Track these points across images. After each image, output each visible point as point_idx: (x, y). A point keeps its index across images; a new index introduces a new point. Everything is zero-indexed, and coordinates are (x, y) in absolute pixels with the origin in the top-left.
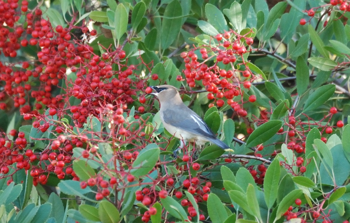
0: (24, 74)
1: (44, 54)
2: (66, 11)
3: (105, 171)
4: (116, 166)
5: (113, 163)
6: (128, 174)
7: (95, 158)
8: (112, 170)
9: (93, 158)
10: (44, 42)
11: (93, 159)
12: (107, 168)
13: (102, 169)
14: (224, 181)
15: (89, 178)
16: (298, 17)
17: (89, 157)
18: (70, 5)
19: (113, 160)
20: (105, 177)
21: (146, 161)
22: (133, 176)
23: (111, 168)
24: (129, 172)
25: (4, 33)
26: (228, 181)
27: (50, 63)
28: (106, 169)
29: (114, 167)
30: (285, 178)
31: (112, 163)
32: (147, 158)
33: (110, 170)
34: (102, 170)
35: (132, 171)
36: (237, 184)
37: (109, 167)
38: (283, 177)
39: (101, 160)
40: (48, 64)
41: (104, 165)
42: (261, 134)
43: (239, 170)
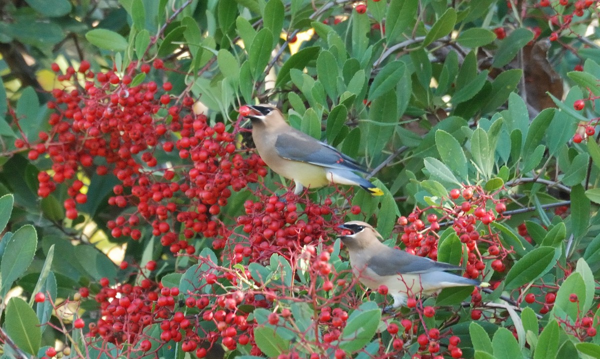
0: (167, 187)
1: (200, 173)
2: (229, 104)
3: (302, 344)
4: (317, 336)
5: (314, 332)
6: (336, 347)
7: (287, 324)
8: (312, 343)
9: (285, 323)
10: (198, 155)
11: (284, 326)
12: (305, 339)
13: (298, 340)
14: (476, 351)
15: (279, 354)
16: (571, 124)
17: (279, 323)
18: (235, 95)
19: (313, 328)
20: (302, 352)
21: (361, 330)
22: (344, 351)
23: (310, 340)
24: (337, 345)
25: (136, 136)
26: (482, 351)
27: (208, 188)
28: (303, 341)
29: (314, 338)
30: (565, 345)
31: (312, 332)
32: (363, 324)
33: (310, 343)
34: (297, 342)
35: (342, 343)
36: (494, 356)
37: (308, 337)
38: (563, 345)
39: (296, 328)
40: (205, 188)
41: (301, 335)
42: (526, 269)
43: (497, 331)
